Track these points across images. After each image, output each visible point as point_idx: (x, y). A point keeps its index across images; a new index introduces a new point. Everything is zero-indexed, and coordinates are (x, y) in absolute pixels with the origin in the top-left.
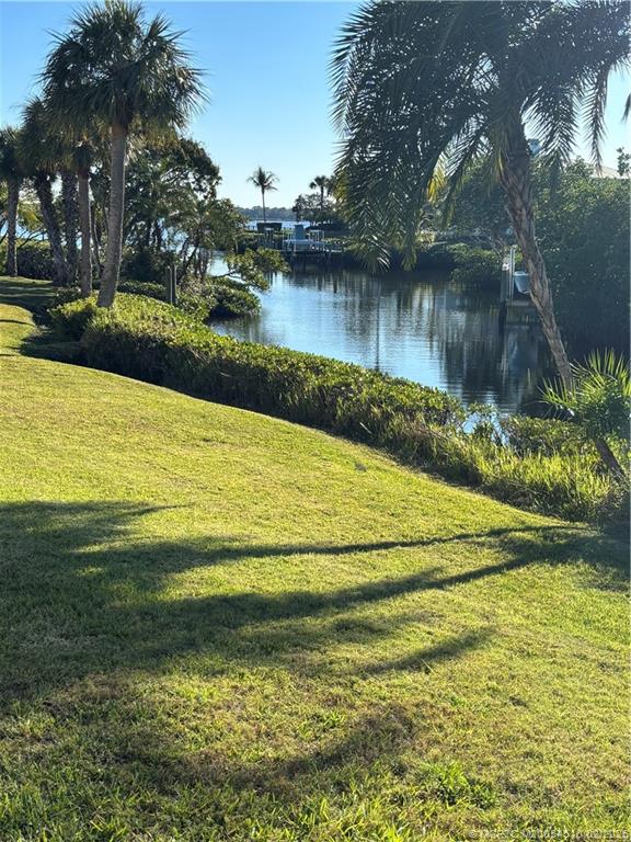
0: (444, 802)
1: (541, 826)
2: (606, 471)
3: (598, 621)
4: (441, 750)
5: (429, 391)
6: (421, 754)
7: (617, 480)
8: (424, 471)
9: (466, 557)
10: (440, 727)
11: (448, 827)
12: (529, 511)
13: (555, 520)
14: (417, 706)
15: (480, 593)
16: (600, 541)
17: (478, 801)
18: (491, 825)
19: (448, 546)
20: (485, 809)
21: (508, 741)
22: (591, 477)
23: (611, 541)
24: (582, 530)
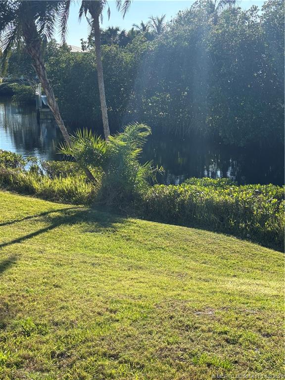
0: (25, 336)
1: (69, 337)
2: (89, 182)
3: (91, 246)
4: (23, 314)
5: (6, 153)
6: (13, 317)
7: (94, 184)
8: (8, 190)
9: (30, 227)
10: (22, 304)
11: (27, 347)
12: (58, 203)
13: (70, 205)
14: (10, 296)
15: (38, 242)
16: (90, 212)
17: (40, 332)
18: (47, 342)
19: (22, 223)
20: (44, 336)
21: (53, 304)
22: (84, 185)
23: (94, 211)
24: (81, 208)
